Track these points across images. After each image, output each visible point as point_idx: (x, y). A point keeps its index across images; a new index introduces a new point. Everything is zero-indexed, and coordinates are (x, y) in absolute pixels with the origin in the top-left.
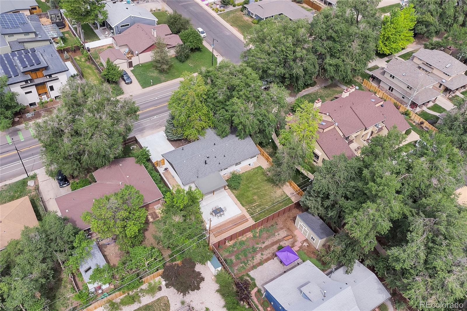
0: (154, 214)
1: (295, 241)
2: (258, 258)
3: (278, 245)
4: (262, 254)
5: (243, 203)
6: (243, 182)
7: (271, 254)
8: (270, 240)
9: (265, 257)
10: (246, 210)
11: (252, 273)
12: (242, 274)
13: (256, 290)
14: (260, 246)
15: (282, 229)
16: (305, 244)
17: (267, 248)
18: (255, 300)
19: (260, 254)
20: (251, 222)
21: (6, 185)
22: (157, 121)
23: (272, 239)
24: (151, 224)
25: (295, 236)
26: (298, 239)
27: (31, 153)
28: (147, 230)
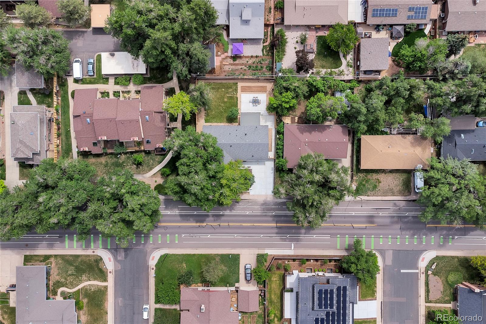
0: (293, 121)
1: (223, 59)
2: (251, 61)
3: (235, 62)
4: (248, 62)
5: (236, 100)
6: (226, 115)
7: (243, 59)
8: (237, 68)
9: (247, 59)
10: (238, 94)
11: (261, 54)
12: (266, 57)
13: (265, 44)
14: (245, 68)
15: (224, 71)
16: (219, 53)
17: (243, 64)
18: (269, 39)
19: (248, 63)
20: (240, 85)
21: (368, 196)
22: (248, 208)
23: (235, 68)
24: (298, 116)
25: (221, 62)
26: (221, 59)
27: (346, 219)
28: (302, 113)
